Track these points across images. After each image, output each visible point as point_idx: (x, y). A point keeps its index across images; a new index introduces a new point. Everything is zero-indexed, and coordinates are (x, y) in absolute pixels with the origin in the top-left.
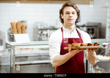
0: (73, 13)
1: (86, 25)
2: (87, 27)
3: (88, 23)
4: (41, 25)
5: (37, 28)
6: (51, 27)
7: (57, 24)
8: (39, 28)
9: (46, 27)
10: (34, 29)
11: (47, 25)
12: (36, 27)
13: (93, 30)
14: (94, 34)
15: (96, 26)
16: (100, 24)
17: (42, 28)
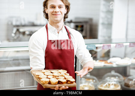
0: (60, 7)
1: (74, 20)
2: (75, 23)
3: (76, 18)
4: (17, 21)
5: (12, 24)
6: (30, 22)
7: (37, 19)
8: (14, 23)
9: (23, 23)
10: (8, 25)
11: (24, 20)
12: (10, 23)
13: (82, 26)
14: (84, 32)
15: (86, 22)
16: (91, 20)
17: (18, 23)
